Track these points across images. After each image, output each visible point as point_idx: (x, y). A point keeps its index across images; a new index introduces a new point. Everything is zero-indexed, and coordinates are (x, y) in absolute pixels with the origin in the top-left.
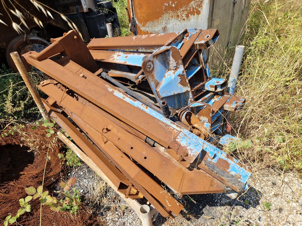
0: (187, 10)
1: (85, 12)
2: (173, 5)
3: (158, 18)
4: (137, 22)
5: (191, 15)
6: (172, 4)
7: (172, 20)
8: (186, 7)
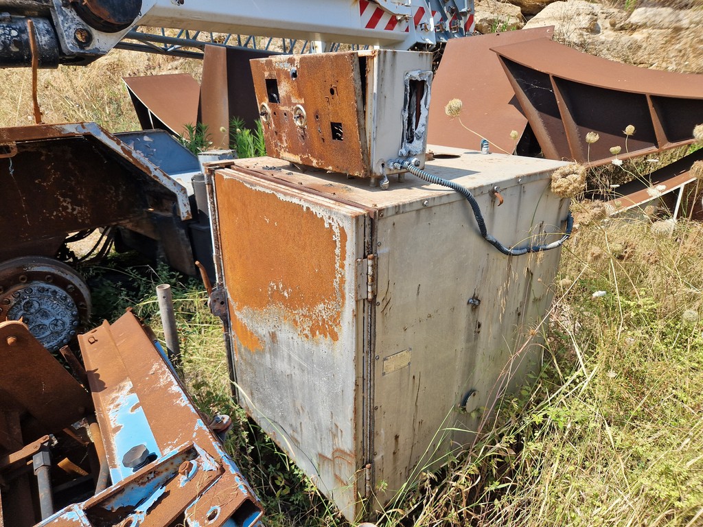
0: (310, 317)
1: (183, 219)
2: (286, 294)
3: (261, 306)
4: (229, 296)
5: (320, 334)
6: (284, 289)
7: (285, 324)
8: (309, 310)
